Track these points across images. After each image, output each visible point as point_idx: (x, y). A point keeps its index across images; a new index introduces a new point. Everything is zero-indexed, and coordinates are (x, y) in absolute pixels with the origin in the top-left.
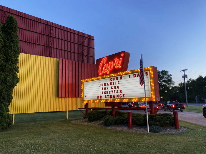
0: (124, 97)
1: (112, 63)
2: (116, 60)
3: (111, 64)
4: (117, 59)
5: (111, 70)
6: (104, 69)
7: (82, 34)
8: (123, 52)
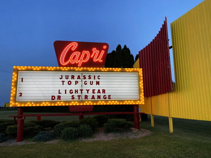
0: (110, 99)
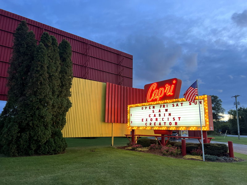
1: (162, 89)
2: (167, 87)
3: (162, 91)
4: (169, 85)
5: (161, 96)
6: (153, 95)
7: (119, 53)
8: (175, 79)
